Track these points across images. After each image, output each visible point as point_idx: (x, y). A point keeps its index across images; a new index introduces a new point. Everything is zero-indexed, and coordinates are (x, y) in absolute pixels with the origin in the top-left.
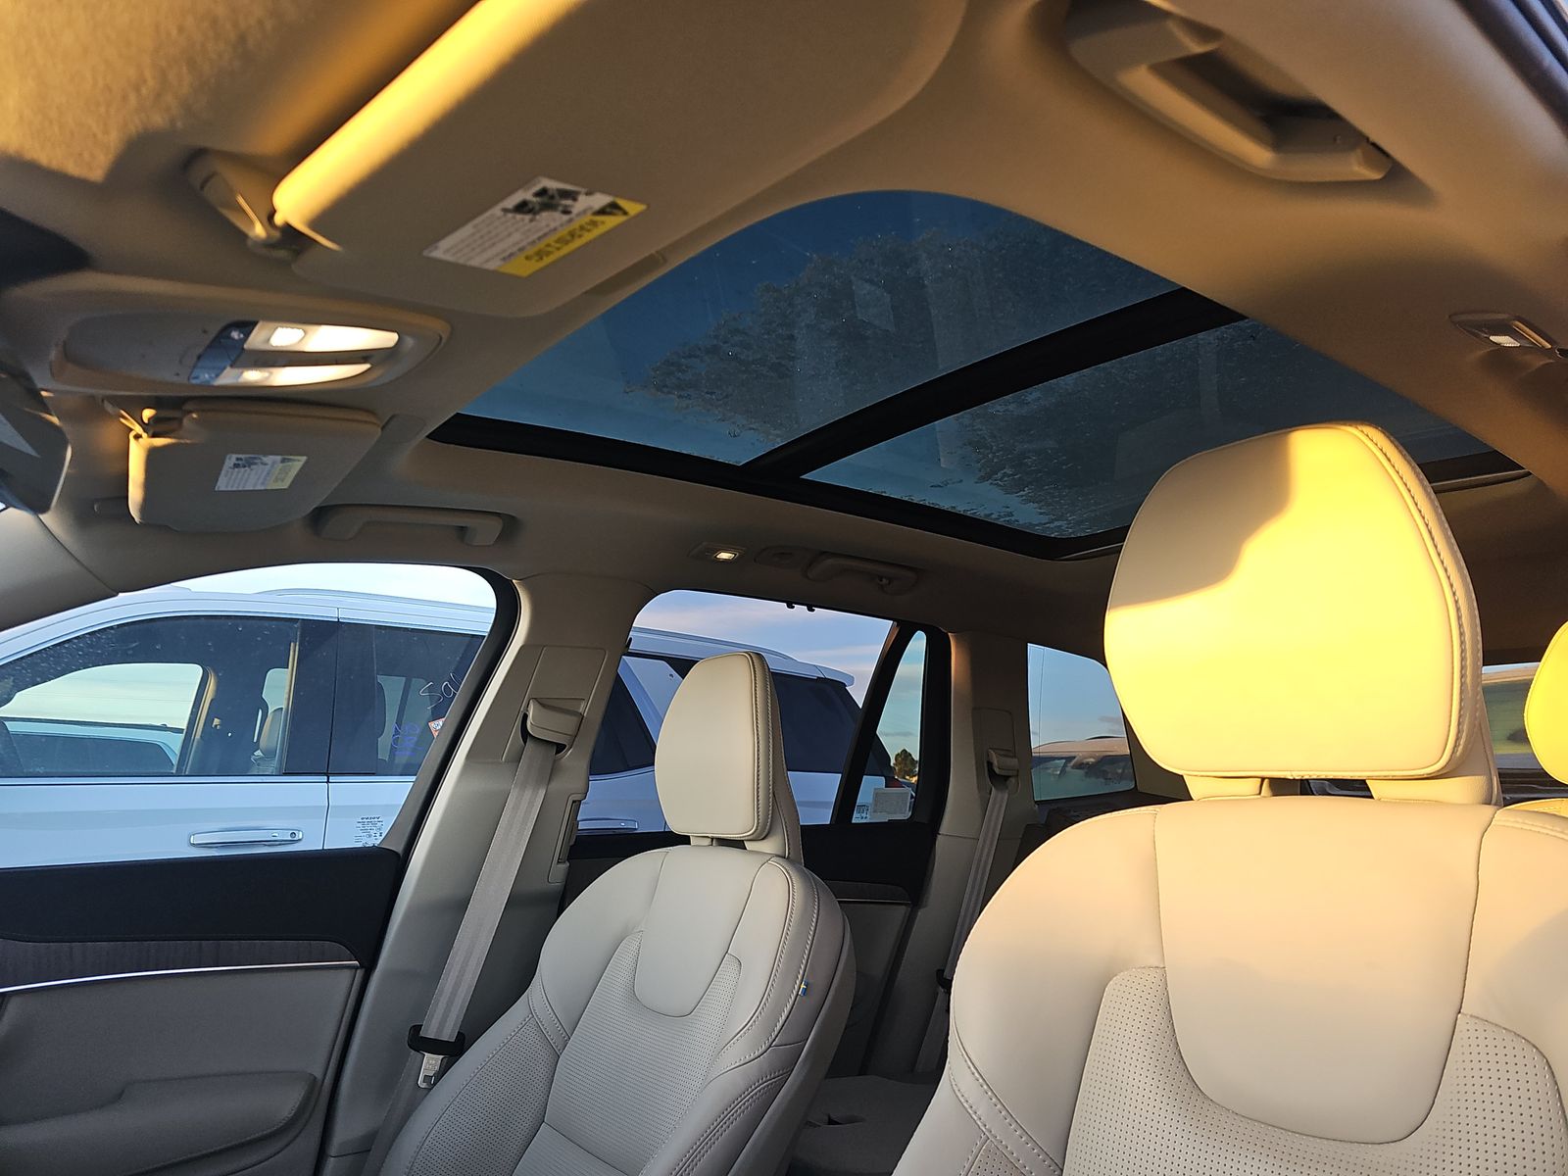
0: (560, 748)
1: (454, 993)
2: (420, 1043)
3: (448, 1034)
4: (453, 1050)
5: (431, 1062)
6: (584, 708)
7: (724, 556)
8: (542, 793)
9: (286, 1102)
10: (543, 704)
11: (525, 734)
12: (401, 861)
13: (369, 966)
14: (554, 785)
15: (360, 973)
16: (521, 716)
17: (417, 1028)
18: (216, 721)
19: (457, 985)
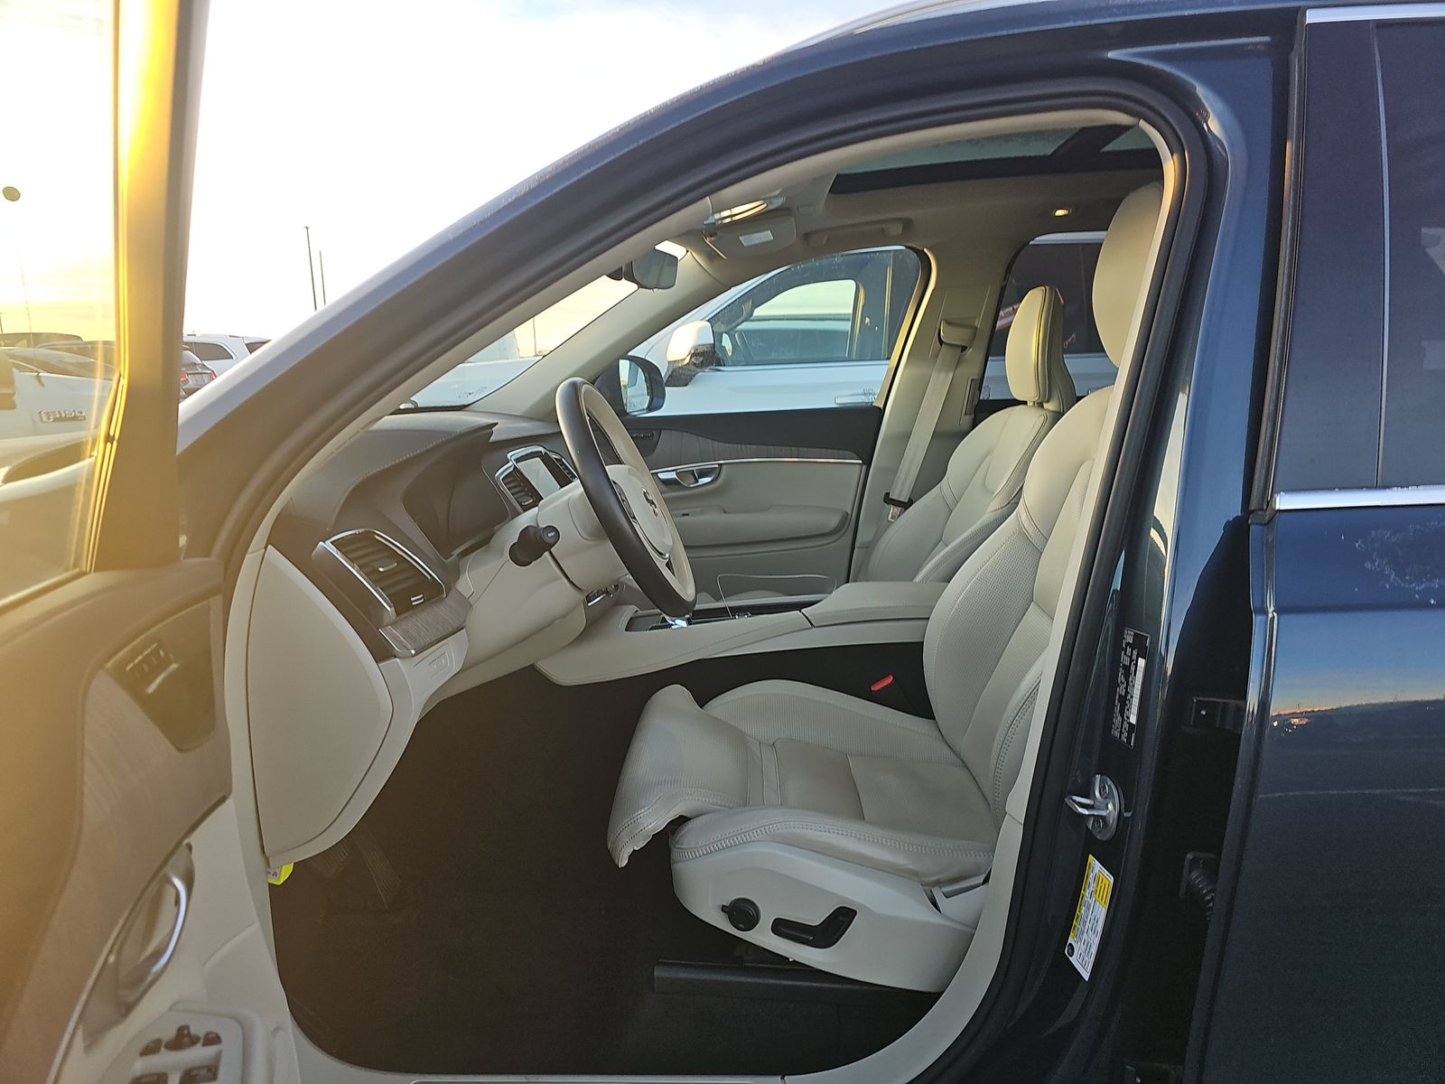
0: (964, 349)
1: (905, 479)
2: (888, 500)
3: (904, 498)
4: (905, 505)
5: (893, 510)
6: (978, 323)
7: (1060, 213)
8: (951, 375)
9: (834, 521)
10: (949, 323)
11: (941, 342)
12: (882, 412)
13: (868, 462)
14: (957, 372)
15: (864, 467)
16: (937, 332)
17: (888, 494)
18: (867, 320)
19: (907, 474)
